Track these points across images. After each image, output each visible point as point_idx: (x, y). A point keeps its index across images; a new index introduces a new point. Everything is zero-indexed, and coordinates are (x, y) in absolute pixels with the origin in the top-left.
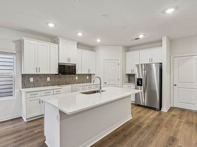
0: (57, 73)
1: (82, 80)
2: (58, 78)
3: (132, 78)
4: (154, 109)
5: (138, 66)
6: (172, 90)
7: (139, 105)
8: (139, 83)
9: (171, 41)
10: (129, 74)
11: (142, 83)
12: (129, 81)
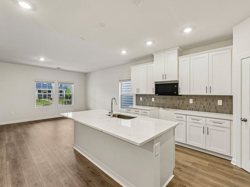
0: (153, 94)
1: (204, 106)
2: (163, 99)
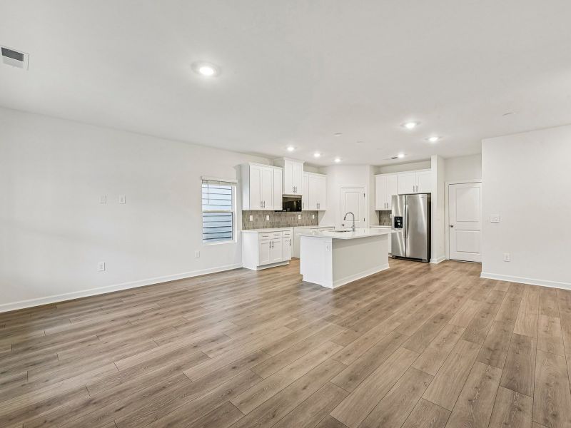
0: (281, 209)
3: (384, 218)
4: (420, 260)
5: (394, 197)
6: (447, 234)
7: (397, 258)
8: (398, 223)
9: (446, 161)
10: (380, 211)
11: (401, 223)
12: (381, 222)
